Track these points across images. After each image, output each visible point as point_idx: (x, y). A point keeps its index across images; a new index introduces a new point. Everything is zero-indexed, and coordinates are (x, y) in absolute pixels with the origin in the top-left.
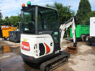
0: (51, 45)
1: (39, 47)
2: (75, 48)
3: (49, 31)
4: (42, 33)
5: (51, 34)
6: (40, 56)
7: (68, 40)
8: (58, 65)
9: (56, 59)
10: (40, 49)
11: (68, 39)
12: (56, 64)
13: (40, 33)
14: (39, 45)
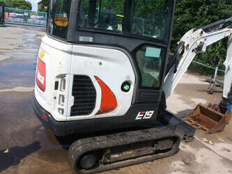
0: (126, 87)
1: (74, 86)
2: (222, 117)
3: (125, 39)
4: (91, 39)
5: (131, 50)
6: (72, 115)
7: (212, 82)
8: (134, 158)
9: (134, 136)
10: (73, 94)
11: (214, 80)
12: (130, 153)
13: (81, 39)
14: (74, 81)
